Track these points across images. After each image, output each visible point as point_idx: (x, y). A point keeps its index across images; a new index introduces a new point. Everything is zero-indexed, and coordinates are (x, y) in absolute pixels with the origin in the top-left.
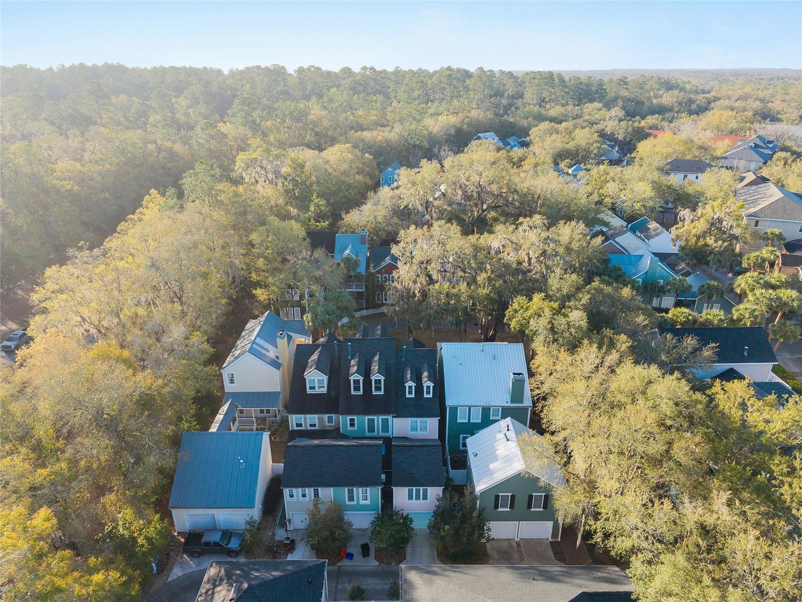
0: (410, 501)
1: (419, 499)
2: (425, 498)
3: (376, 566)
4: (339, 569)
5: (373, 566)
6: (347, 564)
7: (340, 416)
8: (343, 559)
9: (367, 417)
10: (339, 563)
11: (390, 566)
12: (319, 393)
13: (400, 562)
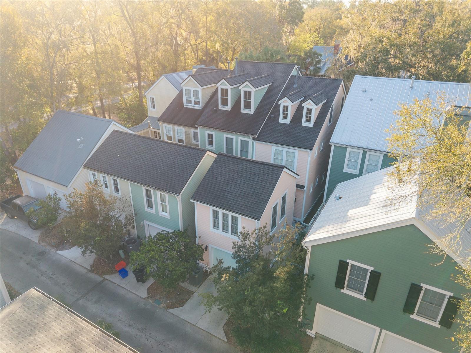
0: (216, 231)
1: (227, 231)
2: (236, 232)
3: (141, 297)
4: (102, 281)
5: (138, 297)
6: (113, 281)
7: (199, 128)
8: (116, 273)
9: (226, 135)
10: (108, 276)
11: (157, 305)
12: (194, 108)
13: (172, 306)
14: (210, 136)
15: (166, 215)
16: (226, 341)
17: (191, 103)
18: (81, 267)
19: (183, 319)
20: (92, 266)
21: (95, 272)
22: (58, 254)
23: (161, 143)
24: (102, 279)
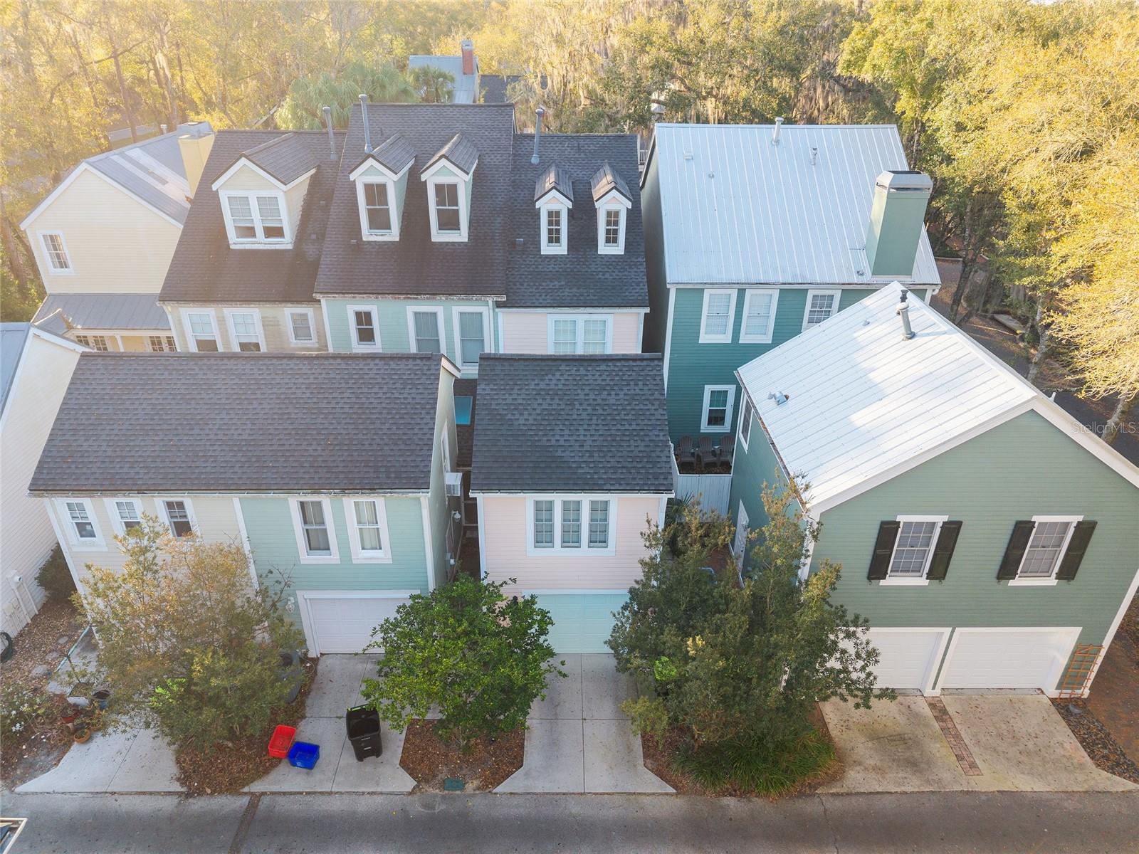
0: (544, 552)
1: (576, 542)
2: (599, 537)
3: (402, 794)
4: (253, 806)
5: (392, 796)
6: (286, 787)
7: (323, 301)
8: (276, 766)
9: (412, 309)
10: (256, 783)
11: (458, 792)
12: (268, 247)
13: (499, 776)
14: (364, 319)
15: (382, 556)
16: (675, 791)
17: (254, 236)
18: (149, 796)
19: (547, 793)
20: (184, 779)
21: (209, 791)
22: (26, 794)
23: (284, 361)
24: (245, 800)
